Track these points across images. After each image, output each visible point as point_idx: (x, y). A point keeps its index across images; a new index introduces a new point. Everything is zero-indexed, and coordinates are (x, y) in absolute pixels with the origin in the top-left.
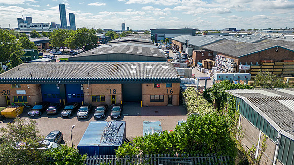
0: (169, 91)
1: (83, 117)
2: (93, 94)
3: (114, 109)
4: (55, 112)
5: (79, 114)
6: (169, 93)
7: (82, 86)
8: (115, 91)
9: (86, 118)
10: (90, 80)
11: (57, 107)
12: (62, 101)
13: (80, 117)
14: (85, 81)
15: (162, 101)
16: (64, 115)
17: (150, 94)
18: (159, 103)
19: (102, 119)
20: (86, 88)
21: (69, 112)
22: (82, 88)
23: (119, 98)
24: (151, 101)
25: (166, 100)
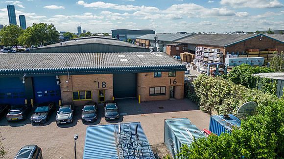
0: (172, 81)
1: (66, 120)
2: (75, 90)
3: (108, 107)
4: (21, 117)
5: (59, 117)
6: (172, 84)
7: (59, 80)
8: (104, 84)
9: (70, 123)
10: (70, 70)
11: (23, 110)
12: (29, 102)
13: (61, 121)
14: (63, 72)
15: (164, 94)
16: (36, 120)
17: (150, 86)
18: (161, 97)
19: (95, 121)
20: (65, 81)
21: (43, 116)
22: (58, 82)
23: (109, 94)
24: (151, 95)
25: (168, 93)
